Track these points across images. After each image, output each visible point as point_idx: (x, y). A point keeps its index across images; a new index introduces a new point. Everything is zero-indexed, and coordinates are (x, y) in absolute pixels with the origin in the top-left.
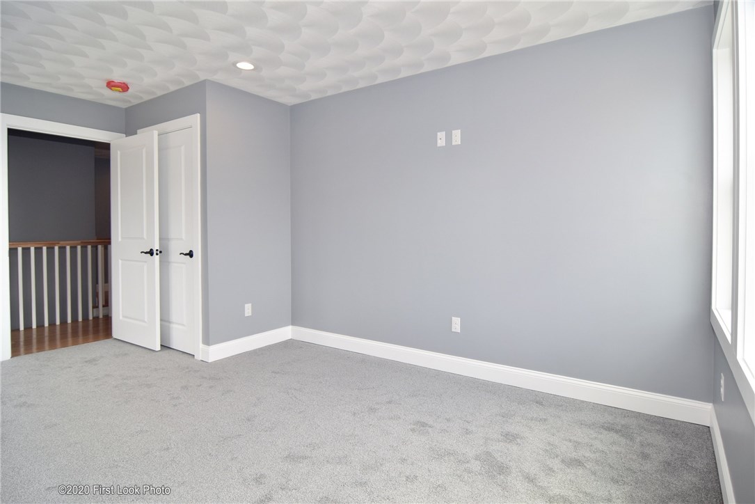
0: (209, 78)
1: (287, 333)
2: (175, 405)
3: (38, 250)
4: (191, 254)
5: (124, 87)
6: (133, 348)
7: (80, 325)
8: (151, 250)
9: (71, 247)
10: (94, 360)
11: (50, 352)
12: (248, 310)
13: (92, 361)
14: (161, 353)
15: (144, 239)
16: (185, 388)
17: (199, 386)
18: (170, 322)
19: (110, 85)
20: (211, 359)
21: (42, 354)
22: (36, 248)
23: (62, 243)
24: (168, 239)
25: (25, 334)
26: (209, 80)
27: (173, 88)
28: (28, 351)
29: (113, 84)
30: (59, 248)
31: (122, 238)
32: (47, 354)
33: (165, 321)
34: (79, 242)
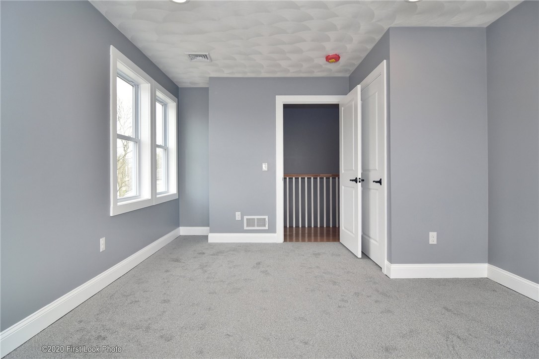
0: (392, 25)
1: (482, 270)
2: (339, 307)
3: (309, 179)
4: (380, 182)
5: (337, 58)
6: (346, 252)
7: (331, 229)
8: (356, 178)
9: (326, 178)
10: (319, 254)
11: (302, 243)
12: (433, 238)
13: (317, 255)
14: (361, 260)
15: (353, 170)
16: (357, 294)
17: (368, 297)
18: (369, 237)
19: (328, 58)
20: (393, 276)
21: (297, 243)
22: (308, 178)
23: (322, 175)
24: (369, 170)
25: (296, 230)
26: (392, 28)
27: (370, 47)
28: (291, 240)
29: (329, 57)
30: (320, 178)
31: (344, 170)
32: (300, 244)
33: (366, 235)
34: (331, 175)
